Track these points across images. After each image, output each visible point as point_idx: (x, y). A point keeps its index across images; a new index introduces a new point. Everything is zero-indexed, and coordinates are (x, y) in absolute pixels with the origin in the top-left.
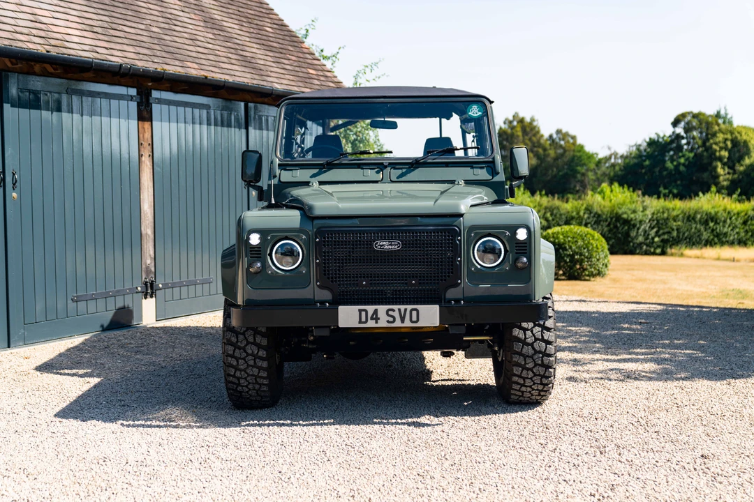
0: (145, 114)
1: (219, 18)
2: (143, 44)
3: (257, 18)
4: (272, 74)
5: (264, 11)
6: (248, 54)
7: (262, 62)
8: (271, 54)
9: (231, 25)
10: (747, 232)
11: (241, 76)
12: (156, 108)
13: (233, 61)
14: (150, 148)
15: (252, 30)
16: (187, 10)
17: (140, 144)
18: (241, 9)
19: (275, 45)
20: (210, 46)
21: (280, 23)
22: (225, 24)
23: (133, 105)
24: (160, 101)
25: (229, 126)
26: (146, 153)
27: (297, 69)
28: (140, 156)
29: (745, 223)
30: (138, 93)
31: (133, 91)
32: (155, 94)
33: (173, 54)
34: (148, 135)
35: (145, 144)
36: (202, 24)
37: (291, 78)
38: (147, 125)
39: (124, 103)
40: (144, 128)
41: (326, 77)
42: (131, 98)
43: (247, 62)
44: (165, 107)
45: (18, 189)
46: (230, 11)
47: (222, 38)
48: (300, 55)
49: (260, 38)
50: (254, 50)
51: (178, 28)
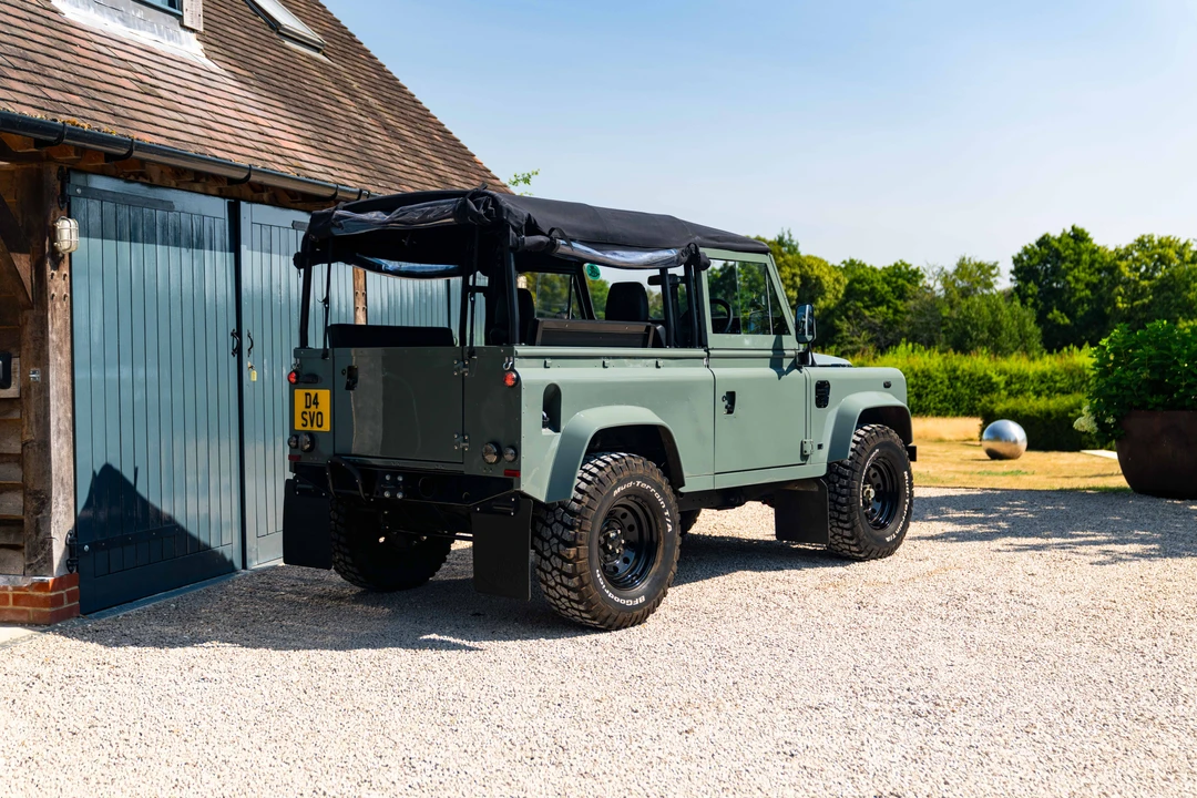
1: (392, 123)
3: (420, 122)
5: (421, 112)
6: (441, 173)
8: (457, 172)
9: (405, 132)
14: (363, 298)
15: (426, 140)
16: (363, 113)
17: (356, 294)
18: (402, 111)
19: (454, 159)
20: (407, 162)
21: (442, 128)
26: (361, 305)
28: (355, 309)
34: (361, 282)
35: (360, 294)
36: (385, 132)
38: (361, 272)
40: (358, 273)
45: (253, 355)
46: (396, 113)
47: (409, 151)
48: (480, 173)
49: (437, 149)
50: (442, 168)
51: (370, 139)
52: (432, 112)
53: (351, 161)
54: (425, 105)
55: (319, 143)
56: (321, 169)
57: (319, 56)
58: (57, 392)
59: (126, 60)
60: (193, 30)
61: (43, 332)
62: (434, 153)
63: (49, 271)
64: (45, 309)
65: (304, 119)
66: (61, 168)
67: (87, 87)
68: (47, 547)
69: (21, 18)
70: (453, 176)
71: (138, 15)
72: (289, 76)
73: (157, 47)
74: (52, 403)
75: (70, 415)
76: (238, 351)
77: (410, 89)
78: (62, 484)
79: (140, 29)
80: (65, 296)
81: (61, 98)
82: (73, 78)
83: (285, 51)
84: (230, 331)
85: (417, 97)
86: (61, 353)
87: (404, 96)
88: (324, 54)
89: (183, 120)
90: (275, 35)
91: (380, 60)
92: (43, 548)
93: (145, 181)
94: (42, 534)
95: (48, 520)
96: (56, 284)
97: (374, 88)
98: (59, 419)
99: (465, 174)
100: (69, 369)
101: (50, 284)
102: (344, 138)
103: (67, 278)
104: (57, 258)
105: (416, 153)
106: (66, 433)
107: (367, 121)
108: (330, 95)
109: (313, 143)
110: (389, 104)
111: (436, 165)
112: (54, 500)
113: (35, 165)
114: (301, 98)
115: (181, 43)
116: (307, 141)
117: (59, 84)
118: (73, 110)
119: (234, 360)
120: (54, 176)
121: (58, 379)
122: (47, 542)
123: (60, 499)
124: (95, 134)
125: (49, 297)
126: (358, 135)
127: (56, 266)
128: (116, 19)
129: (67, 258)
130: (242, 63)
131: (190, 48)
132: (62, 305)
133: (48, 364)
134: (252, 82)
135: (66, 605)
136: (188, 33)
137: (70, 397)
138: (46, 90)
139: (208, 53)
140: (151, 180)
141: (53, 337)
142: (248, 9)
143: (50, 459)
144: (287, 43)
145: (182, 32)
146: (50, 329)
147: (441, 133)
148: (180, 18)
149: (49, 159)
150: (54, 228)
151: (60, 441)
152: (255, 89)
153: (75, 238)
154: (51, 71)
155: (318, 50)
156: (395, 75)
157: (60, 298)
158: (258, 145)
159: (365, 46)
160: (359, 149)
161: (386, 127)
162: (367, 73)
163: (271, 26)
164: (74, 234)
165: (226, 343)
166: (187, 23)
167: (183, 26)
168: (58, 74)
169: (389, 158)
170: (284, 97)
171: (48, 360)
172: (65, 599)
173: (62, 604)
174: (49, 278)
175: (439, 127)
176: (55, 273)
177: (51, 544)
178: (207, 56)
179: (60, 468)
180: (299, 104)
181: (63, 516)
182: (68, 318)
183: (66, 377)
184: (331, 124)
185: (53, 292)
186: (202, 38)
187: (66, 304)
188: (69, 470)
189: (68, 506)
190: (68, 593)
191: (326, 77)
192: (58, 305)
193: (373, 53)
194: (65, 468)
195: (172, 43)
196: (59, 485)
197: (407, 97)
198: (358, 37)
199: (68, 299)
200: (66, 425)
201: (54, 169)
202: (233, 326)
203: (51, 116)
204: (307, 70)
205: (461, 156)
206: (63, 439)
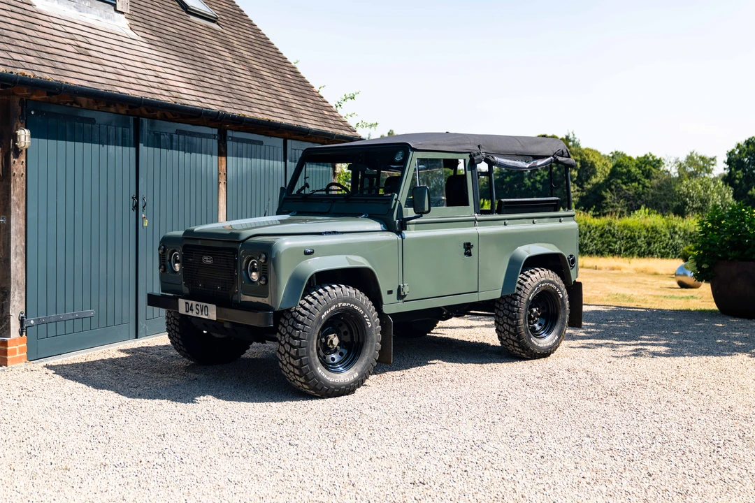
0: (223, 150)
1: (257, 67)
2: (223, 93)
3: (279, 66)
4: (304, 116)
5: (281, 60)
6: (284, 99)
7: (294, 105)
8: (298, 98)
9: (266, 73)
10: (603, 243)
11: (287, 119)
12: (230, 144)
13: (278, 106)
14: (224, 177)
15: (279, 78)
16: (236, 61)
17: (219, 174)
18: (268, 59)
19: (297, 90)
20: (260, 93)
21: (293, 70)
23: (216, 141)
24: (232, 139)
25: (277, 160)
26: (222, 181)
27: (316, 111)
28: (219, 183)
29: (601, 236)
30: (219, 133)
31: (215, 131)
32: (230, 133)
33: (243, 101)
34: (224, 167)
35: (222, 174)
36: (249, 73)
37: (316, 119)
38: (223, 159)
39: (209, 140)
40: (221, 161)
41: (336, 117)
42: (214, 137)
43: (286, 106)
44: (235, 144)
45: (145, 211)
46: (261, 61)
47: (265, 86)
48: (314, 98)
49: (286, 84)
50: (287, 95)
51: (237, 78)
52: (288, 59)
53: (220, 93)
54: (285, 55)
55: (197, 83)
56: (194, 98)
57: (215, 26)
58: (16, 230)
59: (72, 33)
60: (123, 13)
61: (8, 195)
62: (283, 86)
63: (12, 160)
64: (9, 182)
65: (191, 67)
66: (22, 99)
67: (40, 51)
68: (7, 321)
69: (5, 10)
70: (293, 101)
71: (87, 5)
72: (187, 39)
73: (96, 24)
74: (12, 237)
75: (24, 244)
76: (136, 207)
77: (276, 45)
78: (18, 284)
79: (87, 13)
80: (22, 174)
81: (21, 59)
82: (32, 46)
83: (189, 23)
84: (132, 196)
85: (280, 50)
86: (19, 208)
87: (270, 49)
88: (218, 24)
89: (102, 69)
90: (184, 13)
91: (259, 27)
92: (5, 321)
93: (77, 106)
94: (5, 312)
95: (8, 304)
96: (17, 167)
97: (249, 45)
98: (16, 246)
99: (303, 99)
100: (24, 217)
101: (13, 167)
102: (217, 78)
103: (24, 164)
104: (17, 152)
105: (269, 86)
106: (21, 254)
107: (238, 67)
108: (215, 51)
109: (193, 82)
110: (258, 55)
111: (282, 94)
112: (12, 293)
113: (6, 98)
114: (192, 53)
115: (114, 21)
116: (189, 81)
117: (21, 50)
118: (27, 66)
119: (133, 214)
120: (17, 104)
121: (17, 223)
122: (7, 318)
123: (16, 293)
124: (37, 80)
125: (12, 175)
126: (228, 76)
127: (17, 156)
128: (73, 8)
129: (24, 152)
130: (155, 32)
131: (120, 24)
132: (20, 180)
133: (10, 214)
134: (159, 44)
135: (18, 355)
136: (120, 15)
137: (24, 233)
138: (11, 54)
139: (132, 27)
140: (81, 105)
141: (14, 198)
143: (10, 269)
144: (193, 18)
145: (116, 14)
146: (12, 193)
147: (292, 73)
148: (115, 5)
149: (14, 94)
150: (16, 134)
151: (17, 259)
152: (160, 49)
153: (28, 140)
154: (18, 43)
155: (214, 22)
156: (267, 36)
157: (19, 175)
158: (152, 84)
159: (250, 17)
160: (226, 85)
161: (251, 70)
162: (247, 35)
163: (182, 8)
164: (27, 138)
165: (128, 203)
166: (118, 9)
167: (116, 10)
168: (22, 44)
169: (247, 90)
170: (180, 52)
171: (10, 212)
172: (17, 351)
173: (16, 354)
174: (12, 163)
175: (292, 69)
176: (16, 160)
177: (9, 319)
178: (131, 29)
179: (16, 275)
180: (190, 57)
181: (17, 303)
182: (24, 187)
183: (22, 222)
184: (211, 68)
185: (15, 171)
186: (130, 18)
187: (23, 178)
188: (22, 276)
189: (21, 297)
190: (19, 348)
191: (215, 39)
192: (18, 179)
193: (254, 22)
194: (19, 275)
195: (109, 21)
196: (16, 285)
197: (273, 50)
198: (246, 12)
199: (24, 176)
200: (21, 250)
201: (17, 99)
202: (133, 193)
203: (9, 70)
204: (202, 35)
205: (303, 88)
206: (18, 258)
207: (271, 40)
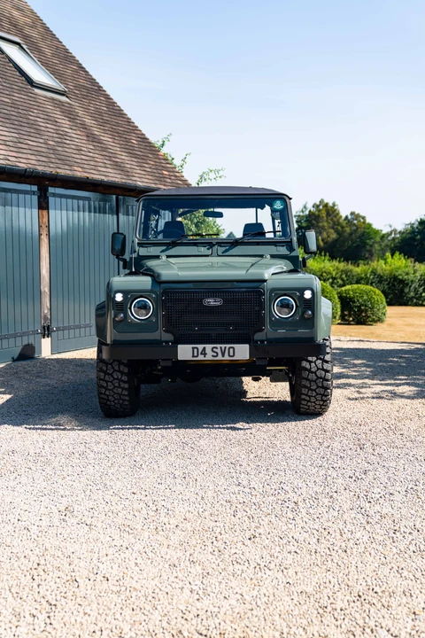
0: (43, 204)
1: (97, 133)
2: (42, 154)
3: (125, 133)
4: (136, 175)
5: (130, 128)
6: (118, 160)
7: (129, 166)
8: (136, 160)
9: (106, 138)
11: (114, 177)
12: (51, 200)
13: (109, 166)
14: (47, 229)
15: (121, 142)
16: (74, 128)
17: (40, 226)
19: (139, 153)
20: (91, 154)
21: (142, 136)
22: (102, 138)
23: (35, 198)
24: (54, 195)
25: (105, 213)
26: (44, 233)
27: (155, 171)
28: (40, 235)
30: (38, 189)
31: (35, 188)
32: (51, 190)
33: (64, 161)
34: (45, 220)
35: (44, 226)
36: (85, 138)
37: (150, 177)
38: (45, 212)
39: (28, 197)
40: (43, 215)
41: (176, 176)
42: (34, 193)
43: (118, 166)
44: (58, 199)
46: (107, 128)
47: (99, 148)
48: (157, 160)
49: (128, 148)
50: (124, 157)
51: (67, 142)
52: (139, 128)
53: (38, 153)
54: (136, 124)
57: (64, 99)
62: (122, 150)
70: (129, 162)
77: (129, 116)
88: (66, 97)
90: (29, 87)
91: (115, 100)
97: (97, 116)
99: (142, 161)
102: (42, 141)
105: (105, 149)
107: (73, 133)
108: (52, 119)
110: (103, 124)
111: (119, 156)
114: (21, 120)
126: (57, 140)
142: (18, 73)
144: (37, 91)
147: (139, 139)
155: (63, 95)
156: (122, 108)
159: (108, 93)
160: (50, 147)
161: (90, 135)
162: (99, 107)
163: (28, 83)
169: (77, 152)
175: (140, 136)
180: (17, 123)
184: (39, 133)
191: (58, 109)
193: (111, 97)
197: (124, 119)
207: (125, 112)
